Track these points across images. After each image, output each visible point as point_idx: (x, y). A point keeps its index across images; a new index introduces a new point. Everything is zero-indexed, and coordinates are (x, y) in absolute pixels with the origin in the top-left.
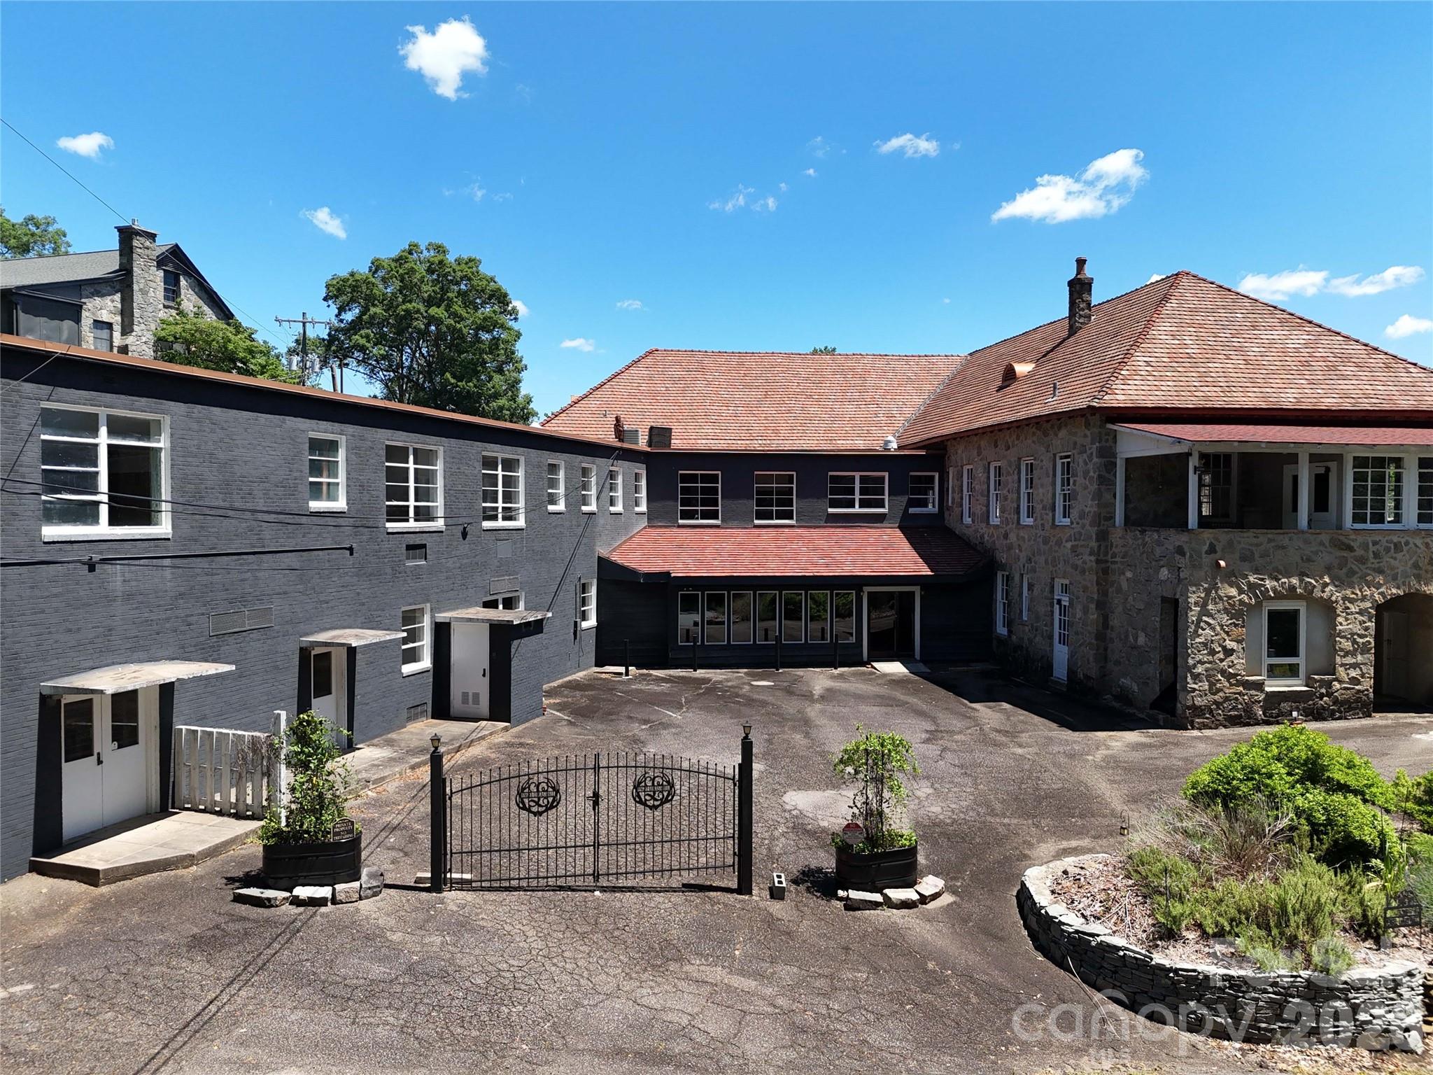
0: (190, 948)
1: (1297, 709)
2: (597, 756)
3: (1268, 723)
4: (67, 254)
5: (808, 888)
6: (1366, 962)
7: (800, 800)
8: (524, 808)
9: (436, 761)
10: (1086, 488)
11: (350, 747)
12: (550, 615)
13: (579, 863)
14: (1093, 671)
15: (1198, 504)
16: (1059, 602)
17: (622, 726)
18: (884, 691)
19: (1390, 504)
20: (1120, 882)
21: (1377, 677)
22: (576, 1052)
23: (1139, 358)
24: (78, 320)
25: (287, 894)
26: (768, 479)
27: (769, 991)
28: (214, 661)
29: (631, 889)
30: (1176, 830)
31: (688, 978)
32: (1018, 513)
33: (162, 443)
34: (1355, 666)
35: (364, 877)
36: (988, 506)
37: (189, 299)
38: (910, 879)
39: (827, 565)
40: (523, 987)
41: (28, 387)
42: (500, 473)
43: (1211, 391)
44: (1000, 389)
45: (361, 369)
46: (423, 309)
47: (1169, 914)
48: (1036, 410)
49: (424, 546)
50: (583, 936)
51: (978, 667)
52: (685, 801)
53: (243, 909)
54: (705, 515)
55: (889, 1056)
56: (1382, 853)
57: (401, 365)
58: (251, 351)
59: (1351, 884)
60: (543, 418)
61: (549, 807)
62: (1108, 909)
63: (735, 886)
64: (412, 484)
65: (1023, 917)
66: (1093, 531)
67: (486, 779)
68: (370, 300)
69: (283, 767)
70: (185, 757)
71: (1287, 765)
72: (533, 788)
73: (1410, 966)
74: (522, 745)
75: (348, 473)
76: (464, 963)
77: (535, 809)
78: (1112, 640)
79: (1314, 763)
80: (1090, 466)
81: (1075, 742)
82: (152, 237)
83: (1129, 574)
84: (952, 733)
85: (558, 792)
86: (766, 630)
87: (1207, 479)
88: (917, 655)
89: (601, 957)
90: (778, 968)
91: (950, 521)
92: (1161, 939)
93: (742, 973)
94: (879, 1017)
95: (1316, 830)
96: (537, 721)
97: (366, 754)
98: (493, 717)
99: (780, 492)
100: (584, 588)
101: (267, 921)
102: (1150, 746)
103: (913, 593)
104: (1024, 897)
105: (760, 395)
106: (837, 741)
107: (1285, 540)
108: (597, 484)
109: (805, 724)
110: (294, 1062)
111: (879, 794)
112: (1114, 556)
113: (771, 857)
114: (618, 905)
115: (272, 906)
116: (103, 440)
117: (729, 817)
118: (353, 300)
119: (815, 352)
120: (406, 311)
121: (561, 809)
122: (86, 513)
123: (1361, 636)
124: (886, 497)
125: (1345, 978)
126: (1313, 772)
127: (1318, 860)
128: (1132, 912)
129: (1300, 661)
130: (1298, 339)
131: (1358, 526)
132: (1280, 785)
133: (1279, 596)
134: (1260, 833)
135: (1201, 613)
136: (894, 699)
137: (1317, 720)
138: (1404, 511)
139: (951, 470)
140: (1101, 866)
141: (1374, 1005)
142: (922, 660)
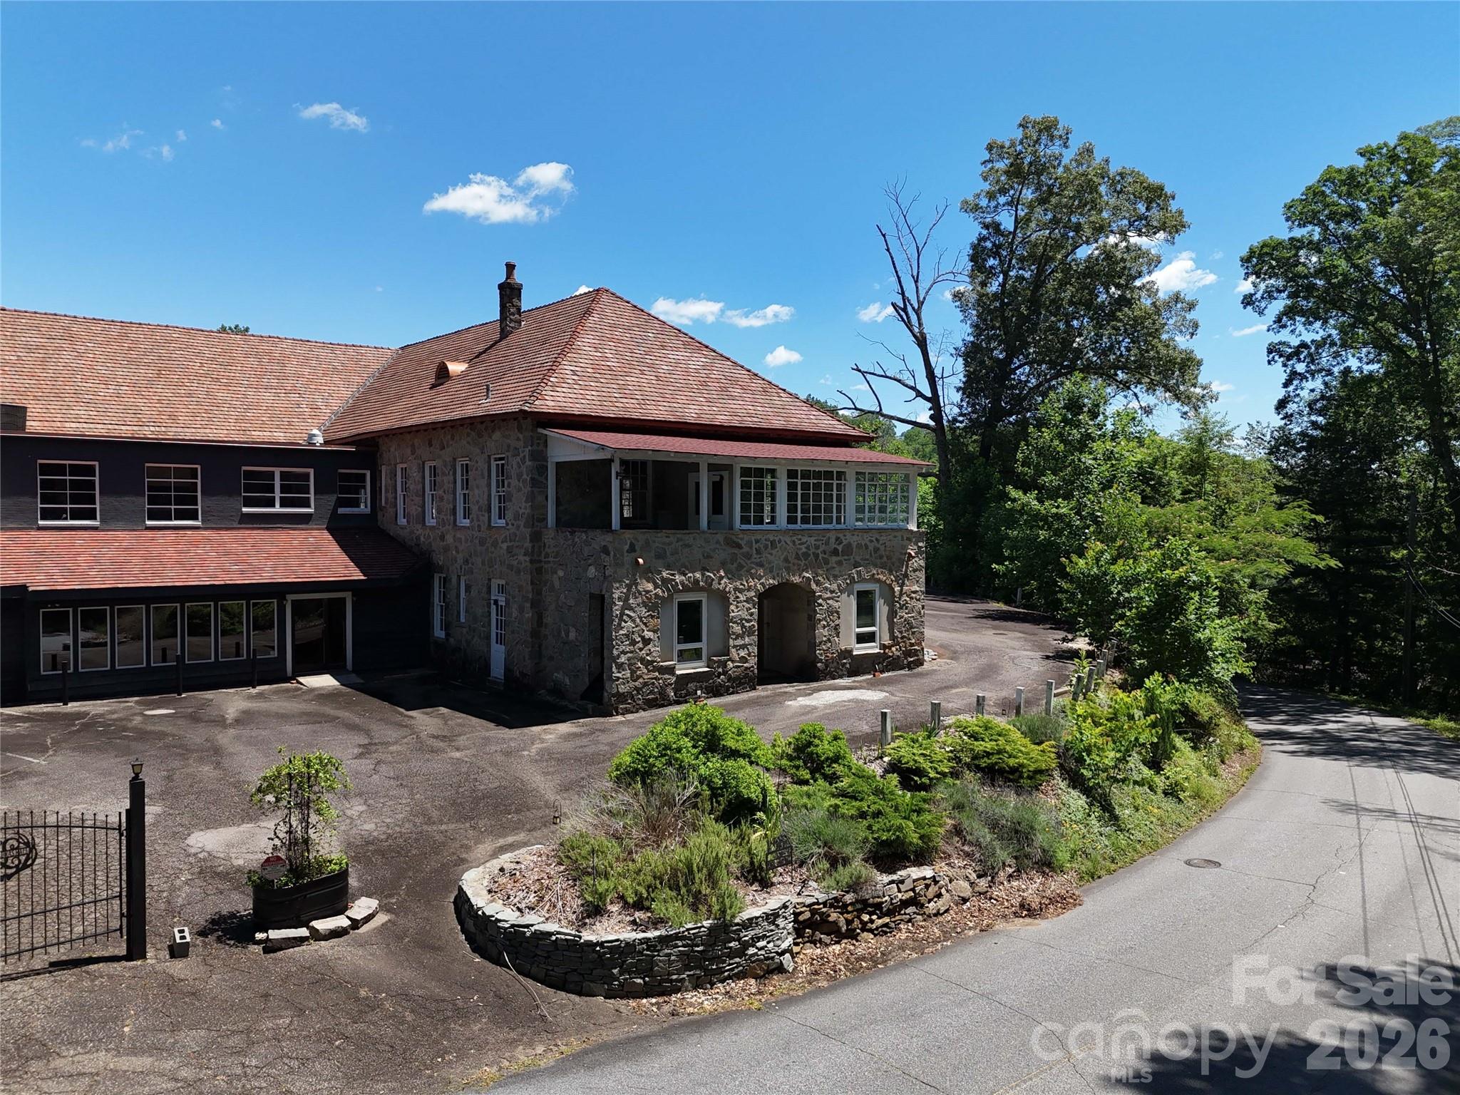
1: (701, 688)
3: (678, 703)
5: (218, 937)
6: (754, 903)
7: (206, 841)
10: (519, 490)
14: (528, 666)
15: (620, 506)
16: (496, 602)
18: (312, 707)
19: (767, 508)
20: (553, 869)
21: (760, 655)
23: (567, 367)
26: (164, 473)
27: (169, 1065)
30: (602, 811)
31: (56, 1075)
32: (455, 514)
34: (743, 647)
36: (423, 506)
38: (341, 905)
39: (242, 572)
43: (631, 403)
44: (433, 387)
47: (596, 891)
48: (470, 411)
51: (415, 673)
52: (52, 864)
54: (77, 515)
56: (764, 807)
59: (742, 837)
62: (542, 898)
63: (124, 953)
65: (461, 922)
66: (527, 532)
71: (693, 739)
73: (784, 899)
78: (546, 637)
79: (713, 735)
80: (524, 469)
81: (511, 739)
83: (561, 573)
86: (164, 650)
87: (627, 483)
88: (349, 666)
90: (181, 1035)
91: (384, 521)
92: (589, 917)
93: (133, 1052)
94: (304, 1061)
95: (715, 793)
99: (179, 488)
102: (581, 735)
103: (344, 599)
104: (462, 902)
105: (151, 374)
106: (254, 767)
107: (690, 539)
109: (215, 753)
111: (305, 820)
112: (547, 556)
113: (171, 911)
117: (114, 874)
119: (223, 330)
123: (748, 621)
124: (312, 496)
125: (737, 920)
126: (712, 743)
127: (716, 820)
128: (563, 897)
129: (703, 645)
130: (698, 361)
131: (745, 527)
132: (687, 757)
133: (686, 589)
134: (671, 804)
135: (623, 608)
136: (323, 715)
137: (715, 696)
138: (777, 514)
139: (384, 469)
140: (535, 858)
141: (759, 939)
142: (353, 671)
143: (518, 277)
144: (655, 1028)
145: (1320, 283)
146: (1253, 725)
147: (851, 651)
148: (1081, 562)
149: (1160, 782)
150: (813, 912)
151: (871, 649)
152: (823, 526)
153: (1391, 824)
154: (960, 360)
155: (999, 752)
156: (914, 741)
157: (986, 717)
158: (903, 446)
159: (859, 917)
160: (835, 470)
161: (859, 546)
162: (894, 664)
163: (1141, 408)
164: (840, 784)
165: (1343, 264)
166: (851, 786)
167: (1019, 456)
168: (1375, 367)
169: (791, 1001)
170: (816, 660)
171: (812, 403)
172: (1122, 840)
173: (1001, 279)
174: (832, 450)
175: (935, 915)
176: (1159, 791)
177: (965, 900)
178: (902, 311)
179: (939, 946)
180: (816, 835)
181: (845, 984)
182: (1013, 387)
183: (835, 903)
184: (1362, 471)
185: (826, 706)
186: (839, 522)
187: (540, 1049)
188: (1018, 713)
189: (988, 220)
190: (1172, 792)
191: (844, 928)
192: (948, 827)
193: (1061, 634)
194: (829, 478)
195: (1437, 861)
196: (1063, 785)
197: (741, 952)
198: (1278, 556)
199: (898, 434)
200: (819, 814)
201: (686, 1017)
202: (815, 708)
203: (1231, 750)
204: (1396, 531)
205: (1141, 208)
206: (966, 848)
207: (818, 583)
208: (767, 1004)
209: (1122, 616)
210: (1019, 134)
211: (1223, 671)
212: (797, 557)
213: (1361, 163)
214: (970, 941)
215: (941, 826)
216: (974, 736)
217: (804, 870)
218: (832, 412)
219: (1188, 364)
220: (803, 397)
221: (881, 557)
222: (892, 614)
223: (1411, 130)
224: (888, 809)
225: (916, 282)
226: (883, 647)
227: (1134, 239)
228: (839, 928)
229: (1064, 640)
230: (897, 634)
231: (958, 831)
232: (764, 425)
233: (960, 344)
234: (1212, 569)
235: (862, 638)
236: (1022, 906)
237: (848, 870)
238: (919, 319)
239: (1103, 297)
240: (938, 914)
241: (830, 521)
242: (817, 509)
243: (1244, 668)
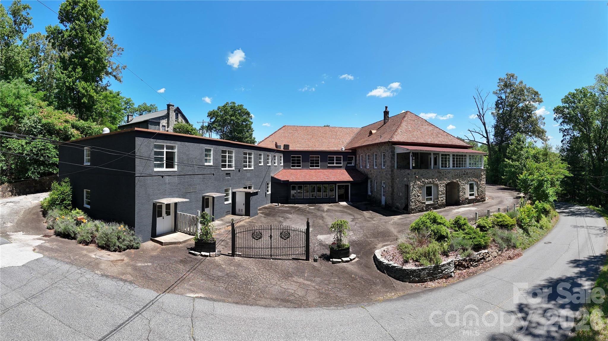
0: (180, 262)
1: (432, 207)
2: (271, 225)
3: (426, 211)
4: (157, 111)
5: (323, 259)
6: (445, 260)
7: (321, 237)
8: (254, 238)
9: (233, 225)
10: (388, 160)
11: (213, 221)
12: (259, 190)
13: (267, 252)
14: (390, 202)
15: (412, 164)
16: (383, 186)
17: (277, 218)
18: (342, 209)
19: (448, 164)
20: (396, 251)
21: (446, 199)
22: (266, 298)
23: (399, 130)
24: (159, 126)
25: (200, 253)
26: (313, 157)
27: (313, 284)
28: (185, 198)
29: (280, 259)
30: (408, 238)
31: (294, 281)
32: (373, 166)
33: (176, 150)
34: (442, 197)
35: (216, 252)
36: (366, 164)
37: (180, 119)
38: (348, 255)
39: (328, 178)
40: (254, 281)
41: (152, 140)
42: (248, 156)
43: (414, 139)
44: (369, 136)
45: (215, 132)
46: (229, 118)
47: (406, 257)
48: (377, 141)
49: (230, 174)
50: (268, 270)
51: (364, 203)
52: (293, 238)
53: (191, 255)
54: (298, 166)
55: (343, 299)
56: (447, 237)
57: (224, 131)
58: (192, 130)
59: (442, 245)
60: (258, 143)
61: (260, 238)
62: (394, 258)
63: (305, 259)
64: (227, 159)
65: (375, 262)
66: (390, 170)
67: (244, 230)
68: (217, 116)
69: (199, 223)
70: (179, 219)
71: (430, 220)
72: (255, 233)
73: (452, 259)
74: (253, 222)
75: (213, 156)
76: (239, 274)
77: (256, 238)
78: (394, 195)
79: (435, 219)
80: (389, 155)
81: (386, 219)
82: (173, 106)
83: (398, 180)
84: (358, 219)
85: (262, 234)
86: (313, 195)
87: (414, 158)
88: (350, 200)
89: (272, 275)
90: (316, 279)
91: (357, 167)
92: (405, 263)
93: (307, 280)
94: (340, 289)
95: (435, 234)
96: (256, 216)
97: (217, 222)
98: (246, 215)
99: (316, 160)
100: (268, 184)
101: (196, 259)
102: (403, 218)
103: (349, 185)
104: (375, 257)
105: (311, 137)
106: (330, 222)
107: (429, 171)
108: (271, 158)
109: (322, 218)
110: (202, 292)
111: (340, 235)
112: (395, 175)
113: (314, 251)
114: (277, 263)
115: (196, 256)
116: (165, 150)
117: (304, 242)
118: (213, 116)
119: (324, 126)
120: (225, 118)
121: (262, 239)
122: (161, 166)
123: (443, 191)
124: (342, 162)
125: (440, 265)
126: (434, 221)
127: (435, 240)
128: (399, 258)
129: (432, 197)
130: (431, 128)
131: (442, 168)
132: (428, 224)
133: (428, 183)
134: (424, 237)
135: (413, 188)
136: (344, 211)
137: (435, 209)
138: (450, 165)
139: (357, 155)
140: (392, 248)
141: (446, 269)
142: (351, 201)
143: (388, 109)
144: (421, 290)
145: (568, 116)
146: (558, 211)
147: (468, 198)
148: (522, 176)
149: (539, 225)
150: (459, 262)
151: (473, 197)
152: (461, 168)
153: (583, 229)
154: (493, 128)
155: (503, 221)
156: (483, 219)
157: (500, 213)
158: (480, 149)
159: (470, 263)
160: (464, 154)
161: (470, 173)
162: (478, 201)
163: (534, 141)
164: (465, 231)
165: (572, 112)
166: (468, 231)
167: (507, 151)
168: (579, 135)
169: (454, 284)
170: (460, 200)
171: (458, 138)
172: (531, 239)
173: (502, 110)
174: (463, 149)
175: (488, 261)
176: (539, 228)
177: (496, 257)
178: (479, 116)
179: (489, 269)
180: (460, 244)
181: (467, 279)
182: (506, 135)
183: (464, 260)
184: (577, 156)
185: (462, 212)
186: (465, 167)
187: (393, 294)
188: (508, 211)
189: (499, 96)
190: (541, 228)
191: (466, 266)
192: (491, 240)
193: (517, 193)
194: (463, 156)
195: (591, 236)
196: (518, 228)
197: (441, 273)
198: (562, 174)
199: (479, 146)
200: (460, 238)
201: (428, 288)
202: (460, 212)
203: (553, 216)
204: (583, 168)
205: (533, 96)
206: (496, 244)
207: (460, 182)
208: (448, 285)
209: (530, 188)
210: (506, 77)
211: (551, 199)
212: (455, 175)
213: (575, 92)
214: (497, 266)
215: (489, 240)
216: (497, 218)
217: (457, 252)
218: (463, 140)
219: (543, 132)
220: (456, 137)
221: (475, 175)
222: (478, 189)
223: (584, 87)
224: (477, 237)
225: (483, 110)
226: (476, 197)
227: (532, 103)
228: (465, 266)
229: (518, 194)
230: (479, 194)
231: (494, 240)
232: (447, 144)
233: (493, 125)
234: (549, 177)
235: (471, 195)
236: (509, 257)
237: (467, 252)
238: (483, 118)
239: (525, 115)
240: (489, 261)
241: (463, 167)
242: (460, 164)
243: (555, 198)
